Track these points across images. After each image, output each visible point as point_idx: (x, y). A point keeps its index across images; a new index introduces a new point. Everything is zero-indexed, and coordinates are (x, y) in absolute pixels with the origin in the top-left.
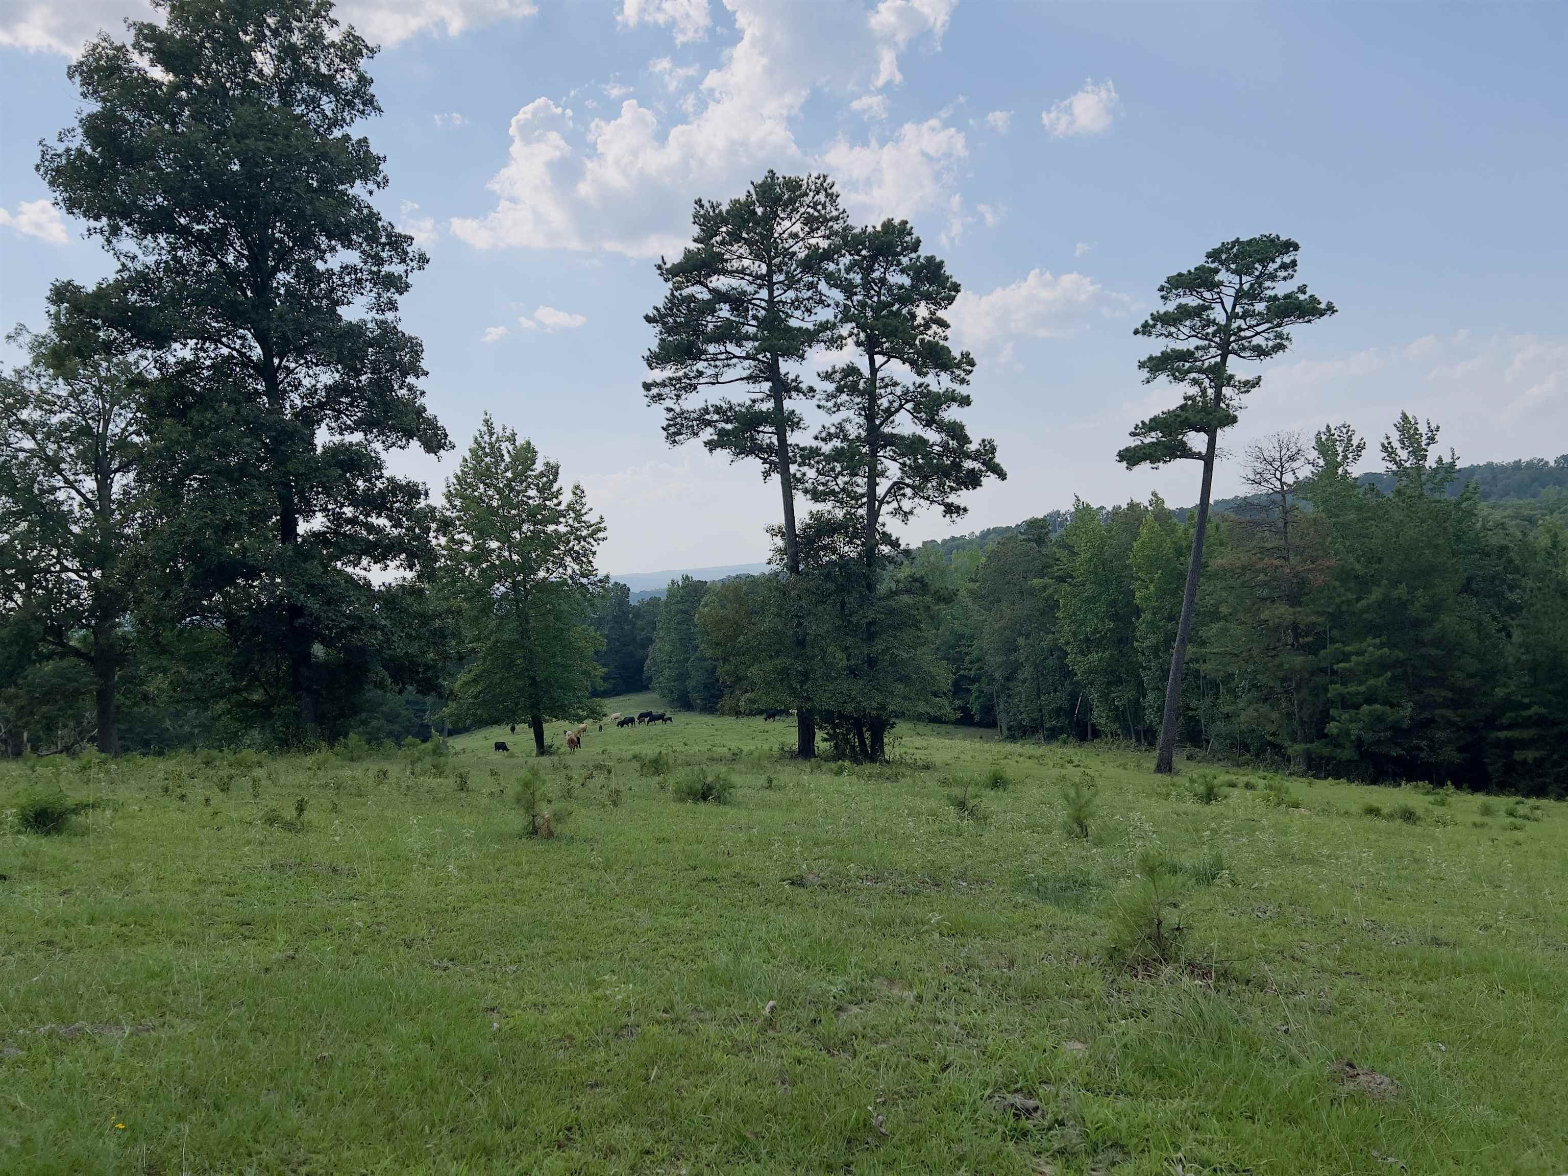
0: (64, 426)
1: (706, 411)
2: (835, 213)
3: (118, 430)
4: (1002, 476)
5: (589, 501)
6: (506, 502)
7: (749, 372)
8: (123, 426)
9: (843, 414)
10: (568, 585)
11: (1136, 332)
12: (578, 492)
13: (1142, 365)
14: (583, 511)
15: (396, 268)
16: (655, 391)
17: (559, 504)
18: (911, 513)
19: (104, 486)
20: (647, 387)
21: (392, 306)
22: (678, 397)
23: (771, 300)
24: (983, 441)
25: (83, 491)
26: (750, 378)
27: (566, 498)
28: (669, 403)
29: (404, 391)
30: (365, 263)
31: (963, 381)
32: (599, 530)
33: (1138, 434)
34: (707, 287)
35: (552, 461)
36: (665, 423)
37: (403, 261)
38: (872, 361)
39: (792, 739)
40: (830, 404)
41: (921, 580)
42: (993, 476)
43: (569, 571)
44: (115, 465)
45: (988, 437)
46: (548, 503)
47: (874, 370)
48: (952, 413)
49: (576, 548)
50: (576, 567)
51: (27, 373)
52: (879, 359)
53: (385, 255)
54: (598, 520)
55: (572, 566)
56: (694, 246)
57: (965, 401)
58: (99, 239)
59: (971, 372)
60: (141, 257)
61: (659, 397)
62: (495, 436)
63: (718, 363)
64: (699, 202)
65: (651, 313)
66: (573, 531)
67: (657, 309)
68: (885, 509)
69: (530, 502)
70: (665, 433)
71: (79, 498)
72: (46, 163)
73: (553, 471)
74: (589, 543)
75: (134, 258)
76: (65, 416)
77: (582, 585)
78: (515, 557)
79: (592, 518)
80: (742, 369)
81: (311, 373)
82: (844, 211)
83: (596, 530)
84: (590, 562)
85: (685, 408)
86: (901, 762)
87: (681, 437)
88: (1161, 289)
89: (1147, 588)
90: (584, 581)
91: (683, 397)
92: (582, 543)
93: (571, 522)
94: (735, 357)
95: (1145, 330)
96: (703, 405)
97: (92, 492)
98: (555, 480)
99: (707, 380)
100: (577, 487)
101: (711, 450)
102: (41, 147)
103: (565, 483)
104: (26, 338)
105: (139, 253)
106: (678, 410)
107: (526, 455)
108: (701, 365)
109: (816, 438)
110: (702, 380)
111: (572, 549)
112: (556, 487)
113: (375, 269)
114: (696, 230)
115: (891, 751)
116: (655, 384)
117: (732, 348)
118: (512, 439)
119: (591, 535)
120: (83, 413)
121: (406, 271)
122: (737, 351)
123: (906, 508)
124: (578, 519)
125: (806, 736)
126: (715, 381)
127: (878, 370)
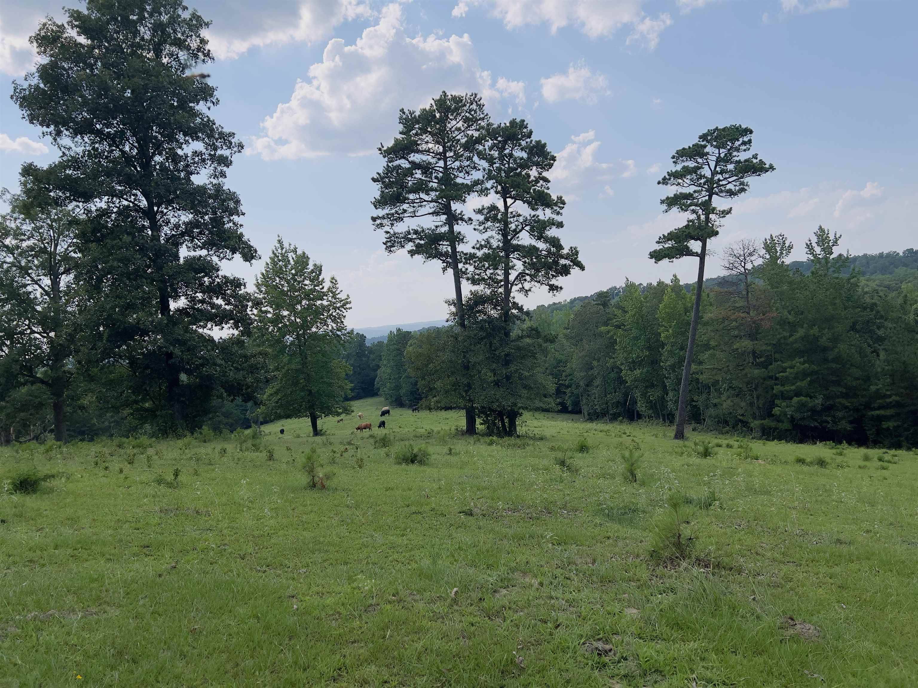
0: (32, 248)
1: (409, 233)
2: (482, 116)
3: (63, 250)
4: (582, 268)
5: (340, 286)
6: (292, 288)
7: (433, 209)
8: (66, 247)
9: (489, 233)
10: (329, 336)
11: (659, 183)
12: (334, 281)
13: (662, 202)
14: (337, 292)
15: (225, 152)
16: (378, 222)
17: (323, 288)
18: (530, 290)
19: (55, 283)
20: (374, 219)
21: (223, 175)
22: (392, 225)
23: (445, 167)
24: (571, 248)
25: (43, 286)
26: (435, 213)
27: (327, 285)
28: (387, 228)
29: (231, 224)
30: (207, 149)
31: (558, 213)
32: (347, 303)
33: (661, 242)
34: (408, 160)
35: (318, 263)
36: (385, 240)
37: (229, 148)
38: (505, 202)
39: (463, 423)
40: (481, 228)
41: (536, 330)
42: (577, 268)
43: (330, 328)
44: (62, 269)
45: (573, 246)
46: (317, 288)
47: (506, 207)
48: (552, 232)
49: (334, 314)
50: (334, 325)
51: (8, 217)
52: (509, 201)
53: (218, 144)
54: (346, 297)
55: (332, 325)
56: (400, 137)
57: (560, 225)
58: (49, 139)
59: (563, 208)
60: (74, 148)
61: (381, 225)
62: (284, 250)
63: (415, 205)
64: (402, 111)
65: (376, 176)
66: (332, 304)
67: (378, 174)
68: (514, 288)
69: (306, 287)
70: (385, 246)
71: (40, 290)
72: (17, 94)
73: (318, 269)
74: (341, 311)
75: (69, 149)
76: (30, 243)
77: (338, 336)
78: (298, 320)
79: (342, 296)
80: (429, 208)
81: (176, 215)
82: (487, 115)
83: (345, 304)
84: (342, 322)
85: (396, 231)
86: (526, 436)
87: (394, 248)
88: (673, 157)
89: (668, 331)
90: (339, 333)
91: (395, 225)
92: (337, 311)
93: (330, 299)
94: (425, 201)
95: (664, 181)
96: (407, 229)
97: (49, 286)
98: (320, 274)
99: (409, 215)
100: (333, 278)
101: (412, 255)
102: (13, 85)
103: (326, 276)
104: (8, 196)
105: (72, 146)
106: (392, 232)
107: (303, 260)
108: (405, 206)
109: (474, 248)
110: (406, 215)
111: (332, 315)
112: (321, 278)
113: (213, 153)
114: (401, 127)
115: (520, 430)
116: (378, 218)
117: (423, 196)
118: (295, 251)
119: (342, 306)
120: (42, 240)
121: (231, 153)
122: (426, 198)
123: (527, 288)
124: (334, 297)
125: (471, 422)
126: (414, 215)
127: (509, 207)
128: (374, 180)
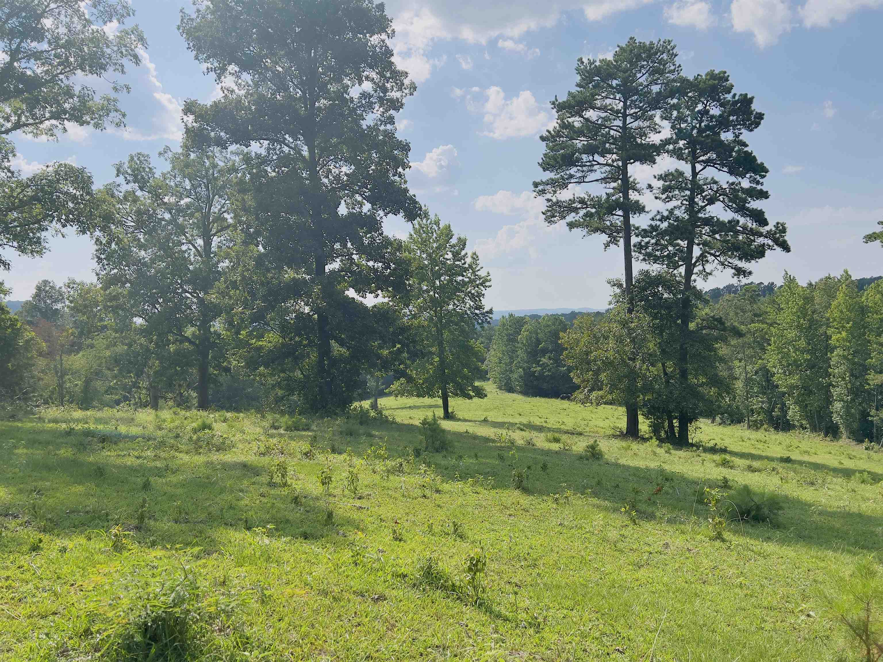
0: (188, 206)
1: (573, 201)
2: (672, 68)
3: (216, 210)
4: (786, 248)
5: (481, 262)
6: (434, 262)
7: (605, 175)
8: (219, 207)
9: (675, 203)
10: (467, 314)
12: (475, 256)
14: (477, 269)
15: (395, 94)
16: (540, 188)
17: (465, 263)
18: (710, 274)
19: (208, 243)
20: (536, 185)
21: (391, 120)
22: (555, 192)
23: (624, 127)
24: (778, 223)
25: (196, 245)
26: (604, 180)
27: (469, 260)
28: (549, 196)
29: (396, 178)
30: (376, 91)
31: (758, 183)
32: (487, 281)
34: (582, 117)
35: (462, 237)
36: (544, 209)
37: (400, 89)
38: (694, 168)
40: (664, 196)
41: (720, 321)
42: (778, 249)
43: (468, 306)
44: (214, 231)
45: (781, 221)
46: (457, 263)
47: (695, 174)
48: (754, 204)
49: (473, 292)
50: (472, 304)
51: (168, 175)
52: (699, 167)
54: (486, 274)
55: (470, 303)
56: (575, 90)
57: (764, 195)
58: (213, 75)
59: (765, 176)
60: (237, 91)
61: (543, 192)
62: (429, 220)
63: (585, 169)
64: (581, 60)
65: (545, 134)
66: (471, 281)
67: (548, 131)
68: (696, 270)
69: (448, 261)
70: (544, 216)
71: (193, 250)
72: (184, 25)
73: (463, 243)
74: (480, 289)
75: (232, 91)
76: (187, 200)
77: (476, 314)
78: (437, 295)
79: (482, 273)
80: (599, 173)
82: (680, 66)
83: (485, 282)
84: (480, 300)
85: (559, 199)
86: (697, 446)
87: (555, 219)
90: (477, 312)
91: (558, 192)
92: (476, 289)
93: (469, 275)
94: (599, 164)
96: (572, 197)
97: (201, 247)
98: (463, 249)
99: (577, 180)
100: (475, 254)
101: (570, 229)
102: (181, 14)
103: (468, 250)
105: (236, 88)
106: (554, 199)
107: (448, 233)
108: (573, 170)
109: (653, 219)
110: (573, 181)
111: (470, 292)
112: (463, 253)
113: (381, 94)
114: (578, 79)
115: (694, 437)
116: (542, 183)
117: (597, 157)
118: (437, 223)
119: (481, 284)
120: (198, 199)
121: (402, 96)
122: (601, 160)
123: (708, 271)
124: (474, 272)
125: (633, 422)
126: (581, 181)
127: (698, 174)
128: (543, 138)
